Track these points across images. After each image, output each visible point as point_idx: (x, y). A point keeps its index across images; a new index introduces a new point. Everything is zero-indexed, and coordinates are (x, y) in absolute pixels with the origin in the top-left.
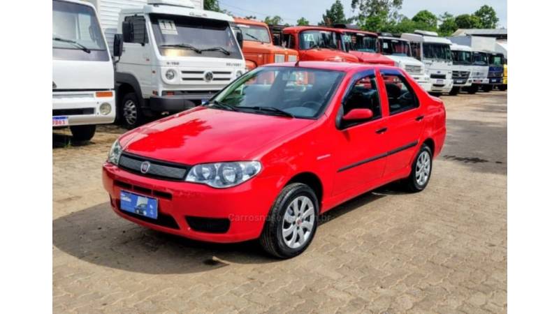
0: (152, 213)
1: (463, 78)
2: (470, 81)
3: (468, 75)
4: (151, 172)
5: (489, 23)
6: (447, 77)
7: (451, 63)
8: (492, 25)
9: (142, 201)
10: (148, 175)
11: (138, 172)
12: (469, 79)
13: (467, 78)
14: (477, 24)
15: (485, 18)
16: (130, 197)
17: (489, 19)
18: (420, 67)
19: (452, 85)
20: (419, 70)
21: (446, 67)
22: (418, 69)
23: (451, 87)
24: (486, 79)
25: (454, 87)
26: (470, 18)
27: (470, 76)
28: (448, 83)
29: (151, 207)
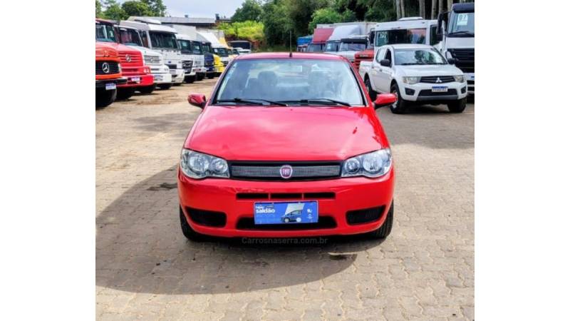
0: (310, 217)
1: (187, 68)
2: (194, 70)
3: (192, 64)
4: (295, 176)
5: (157, 10)
6: (178, 67)
7: (180, 52)
8: (160, 13)
9: (292, 208)
10: (293, 179)
11: (279, 179)
12: (193, 69)
13: (191, 67)
14: (147, 12)
15: (152, 5)
16: (272, 208)
17: (156, 7)
18: (158, 57)
19: (184, 75)
20: (159, 60)
21: (177, 57)
22: (156, 60)
23: (183, 77)
24: (203, 68)
25: (186, 77)
26: (139, 5)
27: (194, 65)
28: (181, 74)
29: (309, 211)
